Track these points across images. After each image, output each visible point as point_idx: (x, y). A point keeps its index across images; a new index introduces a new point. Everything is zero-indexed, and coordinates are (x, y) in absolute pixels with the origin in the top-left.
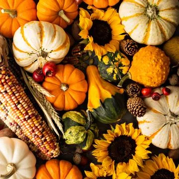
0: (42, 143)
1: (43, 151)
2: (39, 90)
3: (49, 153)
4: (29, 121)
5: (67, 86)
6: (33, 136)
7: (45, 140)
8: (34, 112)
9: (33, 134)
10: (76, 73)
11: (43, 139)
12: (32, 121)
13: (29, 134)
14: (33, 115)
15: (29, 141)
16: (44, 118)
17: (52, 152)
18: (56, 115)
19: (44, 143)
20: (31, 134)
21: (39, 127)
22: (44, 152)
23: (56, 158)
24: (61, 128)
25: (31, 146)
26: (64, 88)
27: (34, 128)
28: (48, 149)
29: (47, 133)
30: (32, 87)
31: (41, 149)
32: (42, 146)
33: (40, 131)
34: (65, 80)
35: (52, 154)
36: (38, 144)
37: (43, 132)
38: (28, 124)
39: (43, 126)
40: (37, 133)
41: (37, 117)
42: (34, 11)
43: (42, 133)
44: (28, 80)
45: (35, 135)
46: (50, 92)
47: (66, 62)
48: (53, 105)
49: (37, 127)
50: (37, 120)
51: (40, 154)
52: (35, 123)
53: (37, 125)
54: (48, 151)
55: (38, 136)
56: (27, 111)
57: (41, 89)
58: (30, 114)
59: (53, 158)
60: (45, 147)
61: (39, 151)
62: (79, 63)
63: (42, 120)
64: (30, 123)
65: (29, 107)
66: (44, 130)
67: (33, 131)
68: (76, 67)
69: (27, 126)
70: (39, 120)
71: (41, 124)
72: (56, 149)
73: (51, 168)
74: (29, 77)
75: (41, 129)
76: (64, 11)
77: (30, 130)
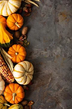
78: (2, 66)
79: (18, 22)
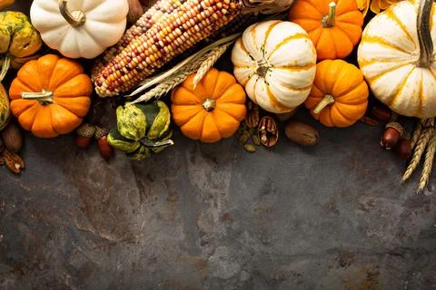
0: (118, 69)
1: (106, 70)
2: (205, 62)
3: (102, 79)
4: (154, 47)
5: (211, 110)
6: (129, 54)
7: (123, 74)
8: (168, 56)
9: (133, 54)
10: (232, 124)
11: (125, 70)
12: (154, 52)
13: (133, 47)
14: (164, 54)
15: (121, 48)
16: (158, 72)
17: (104, 84)
18: (164, 91)
19: (118, 72)
20: (133, 50)
21: (144, 63)
22: (103, 72)
23: (94, 91)
24: (143, 98)
25: (114, 50)
26: (208, 104)
27: (142, 54)
28: (108, 78)
29: (134, 76)
30: (209, 52)
31: (109, 67)
32: (113, 69)
33: (137, 65)
34: (220, 105)
35: (100, 85)
36: (117, 61)
37: (137, 70)
38: (149, 46)
39: (146, 70)
40: (135, 60)
41: (160, 59)
42: (333, 55)
43: (135, 67)
44: (221, 45)
45: (131, 57)
46: (202, 81)
47: (250, 108)
48: (181, 85)
49: (144, 59)
50: (156, 60)
51: (100, 64)
52: (151, 56)
53: (148, 59)
54: (105, 78)
55: (129, 62)
56: (170, 44)
57: (206, 67)
58: (166, 48)
59: (94, 87)
60: (112, 73)
61: (105, 64)
62: (248, 129)
63: (155, 68)
64: (150, 49)
65: (178, 47)
66: (140, 71)
67: (138, 54)
68: (242, 123)
69: (145, 45)
70: (155, 64)
71: (149, 66)
72: (108, 91)
73: (78, 82)
74: (225, 47)
75: (140, 66)
76: (333, 104)
77: (139, 49)
78: (159, 48)
79: (334, 108)
